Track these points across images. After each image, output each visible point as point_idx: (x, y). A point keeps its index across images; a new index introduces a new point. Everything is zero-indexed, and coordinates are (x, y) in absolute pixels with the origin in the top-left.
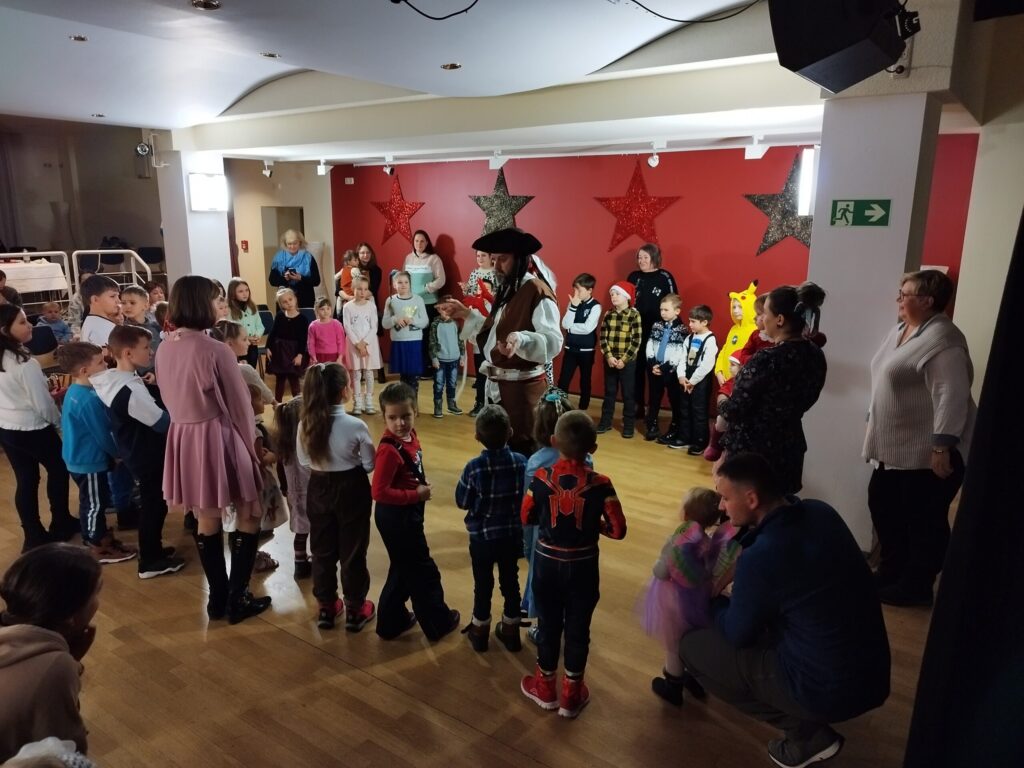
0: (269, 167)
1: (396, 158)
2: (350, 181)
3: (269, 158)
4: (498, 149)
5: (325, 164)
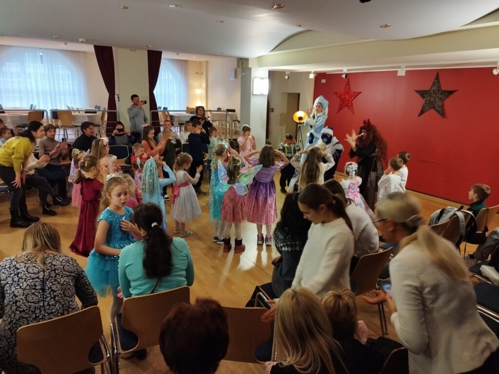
0: (288, 75)
1: (348, 70)
2: (324, 81)
3: (288, 70)
4: (404, 65)
5: (313, 73)
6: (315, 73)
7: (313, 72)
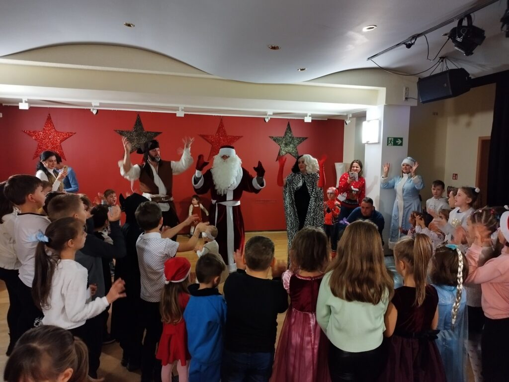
5: (26, 102)
6: (29, 102)
7: (25, 99)
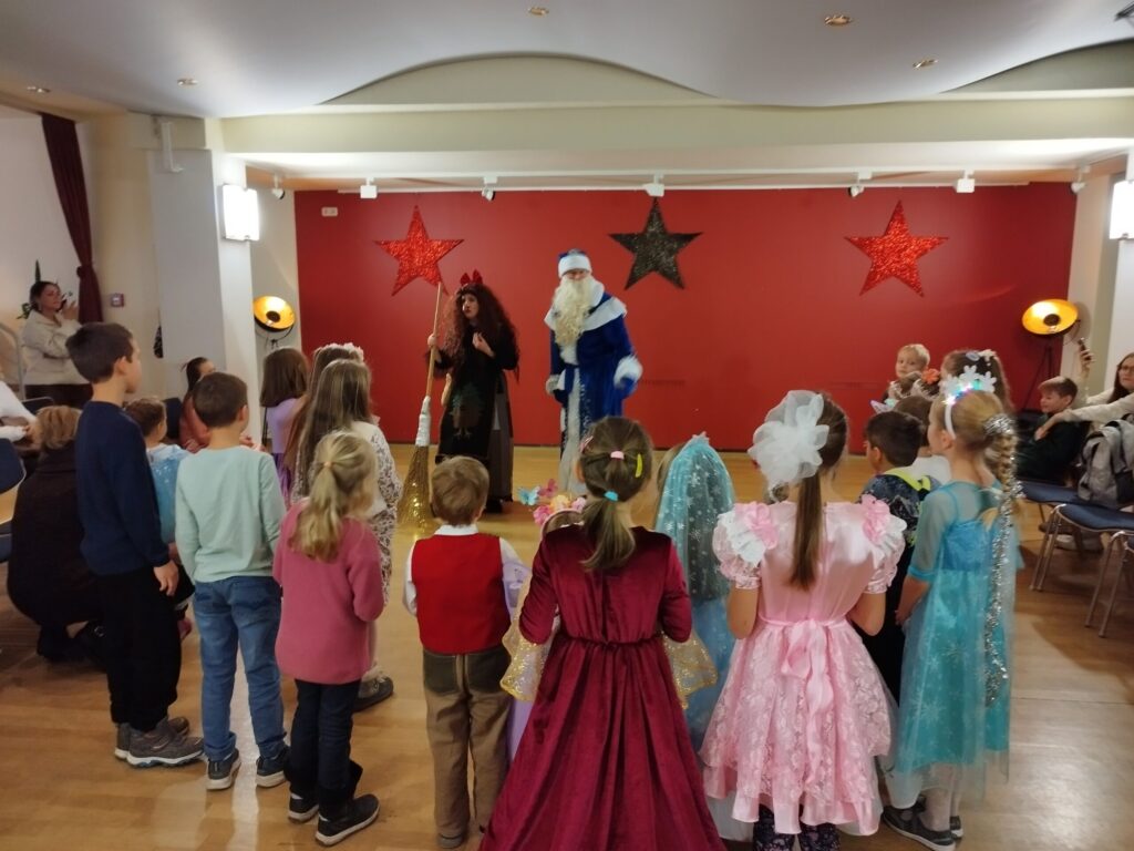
2: (330, 212)
3: (281, 172)
